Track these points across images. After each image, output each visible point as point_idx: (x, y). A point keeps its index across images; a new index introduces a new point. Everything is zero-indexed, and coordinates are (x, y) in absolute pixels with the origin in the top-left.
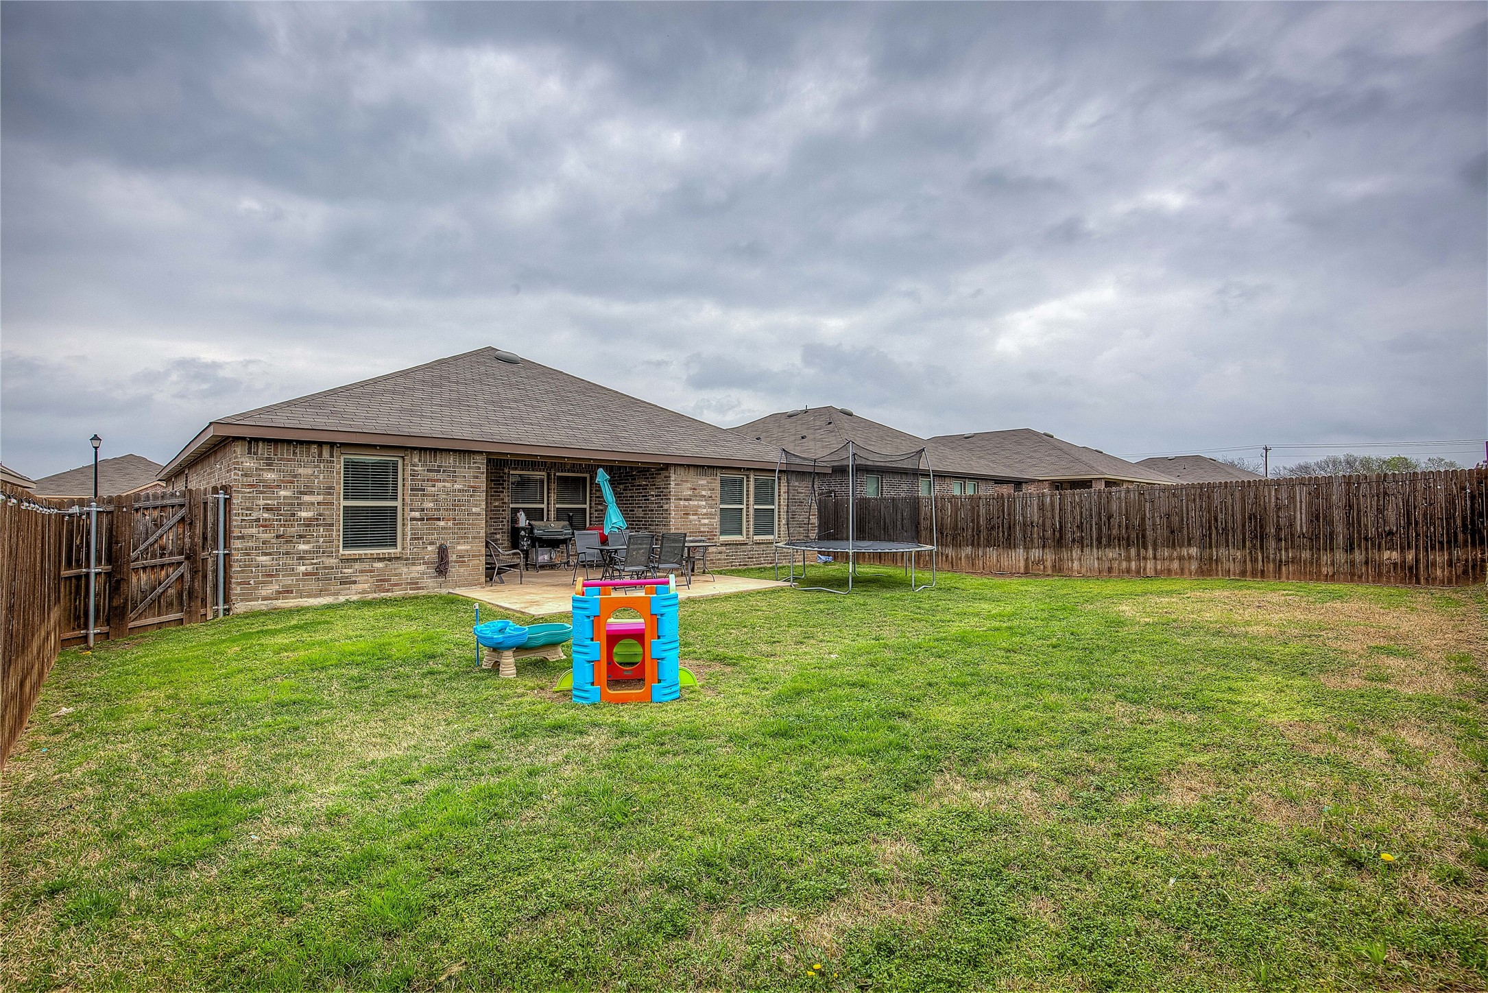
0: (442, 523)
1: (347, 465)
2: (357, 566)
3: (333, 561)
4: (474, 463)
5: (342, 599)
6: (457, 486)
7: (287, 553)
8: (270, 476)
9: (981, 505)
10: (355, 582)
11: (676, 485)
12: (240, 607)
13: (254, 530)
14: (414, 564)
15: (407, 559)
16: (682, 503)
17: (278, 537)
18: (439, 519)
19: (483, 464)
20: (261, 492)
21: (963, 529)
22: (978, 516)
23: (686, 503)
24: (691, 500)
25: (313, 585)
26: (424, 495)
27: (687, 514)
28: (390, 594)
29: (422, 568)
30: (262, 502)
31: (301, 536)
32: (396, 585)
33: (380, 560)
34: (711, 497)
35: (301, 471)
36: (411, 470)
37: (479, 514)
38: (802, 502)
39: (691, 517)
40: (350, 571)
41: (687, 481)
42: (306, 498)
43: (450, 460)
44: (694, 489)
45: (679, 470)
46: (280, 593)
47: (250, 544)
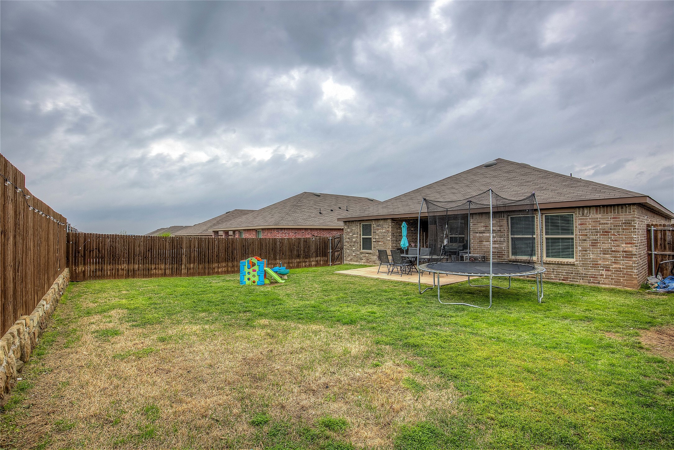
0: (380, 243)
1: (363, 225)
2: (363, 254)
3: (358, 253)
4: (388, 222)
5: (360, 264)
6: (384, 231)
7: (351, 250)
8: (349, 230)
10: (362, 259)
11: (473, 225)
12: (345, 262)
13: (347, 244)
14: (374, 256)
15: (373, 254)
16: (478, 235)
17: (350, 245)
18: (379, 242)
19: (390, 222)
20: (347, 234)
23: (481, 235)
24: (484, 233)
25: (355, 259)
26: (376, 234)
27: (481, 241)
28: (369, 264)
29: (376, 257)
30: (347, 237)
31: (353, 246)
32: (370, 261)
33: (367, 253)
34: (500, 231)
35: (353, 228)
36: (374, 225)
37: (389, 240)
38: (607, 232)
39: (484, 243)
40: (362, 256)
41: (481, 222)
42: (354, 236)
43: (381, 222)
44: (486, 226)
45: (475, 217)
46: (350, 260)
47: (346, 247)
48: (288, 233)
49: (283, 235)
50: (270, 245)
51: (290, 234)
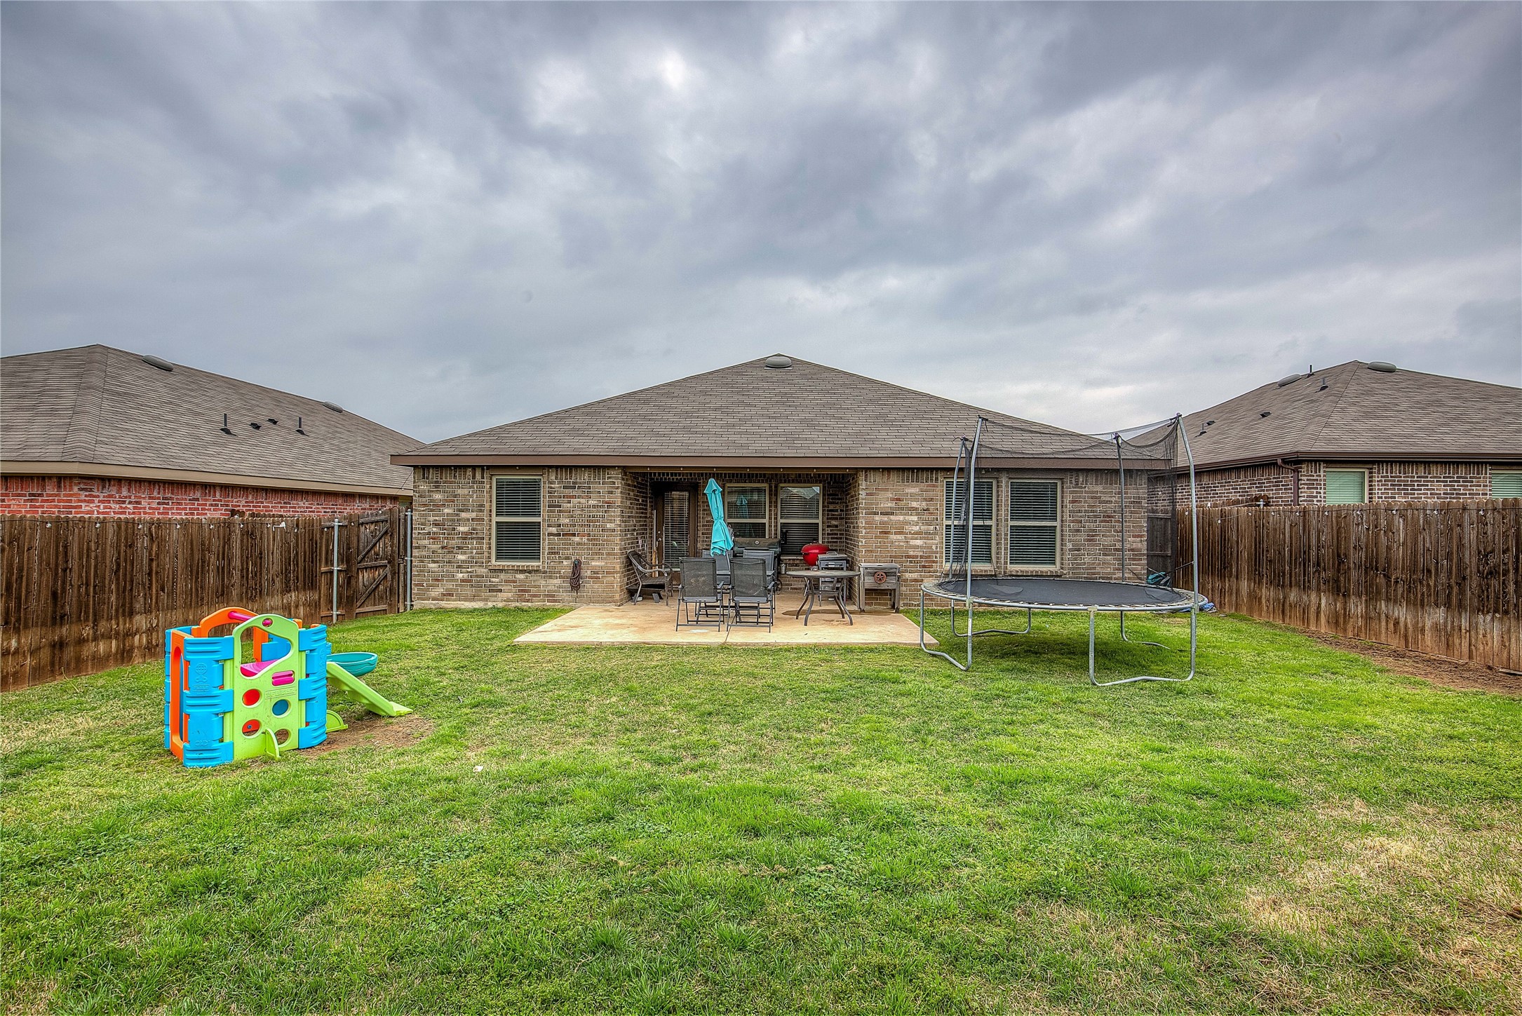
0: (577, 539)
1: (500, 486)
2: (503, 576)
3: (483, 571)
4: (609, 478)
5: (490, 605)
6: (591, 502)
7: (449, 562)
8: (438, 496)
9: (1466, 524)
10: (500, 591)
11: (867, 494)
12: (418, 605)
13: (426, 542)
14: (551, 577)
15: (545, 572)
16: (877, 518)
17: (443, 548)
18: (574, 535)
19: (617, 478)
20: (432, 510)
21: (1429, 571)
22: (1461, 546)
23: (885, 518)
24: (892, 514)
25: (469, 591)
26: (560, 511)
27: (886, 533)
28: (530, 604)
29: (558, 581)
30: (432, 518)
31: (459, 548)
32: (535, 596)
33: (522, 571)
34: (927, 510)
35: (459, 491)
36: (550, 485)
37: (614, 530)
39: (893, 537)
40: (497, 580)
41: (887, 490)
42: (463, 515)
43: (585, 476)
44: (899, 500)
45: (872, 476)
46: (444, 595)
47: (424, 553)
48: (133, 499)
49: (113, 505)
50: (104, 551)
51: (144, 503)
